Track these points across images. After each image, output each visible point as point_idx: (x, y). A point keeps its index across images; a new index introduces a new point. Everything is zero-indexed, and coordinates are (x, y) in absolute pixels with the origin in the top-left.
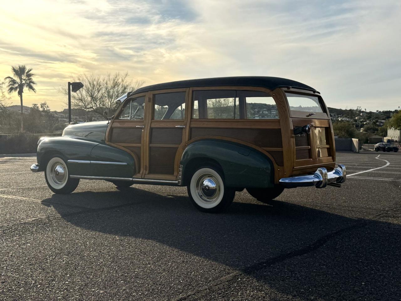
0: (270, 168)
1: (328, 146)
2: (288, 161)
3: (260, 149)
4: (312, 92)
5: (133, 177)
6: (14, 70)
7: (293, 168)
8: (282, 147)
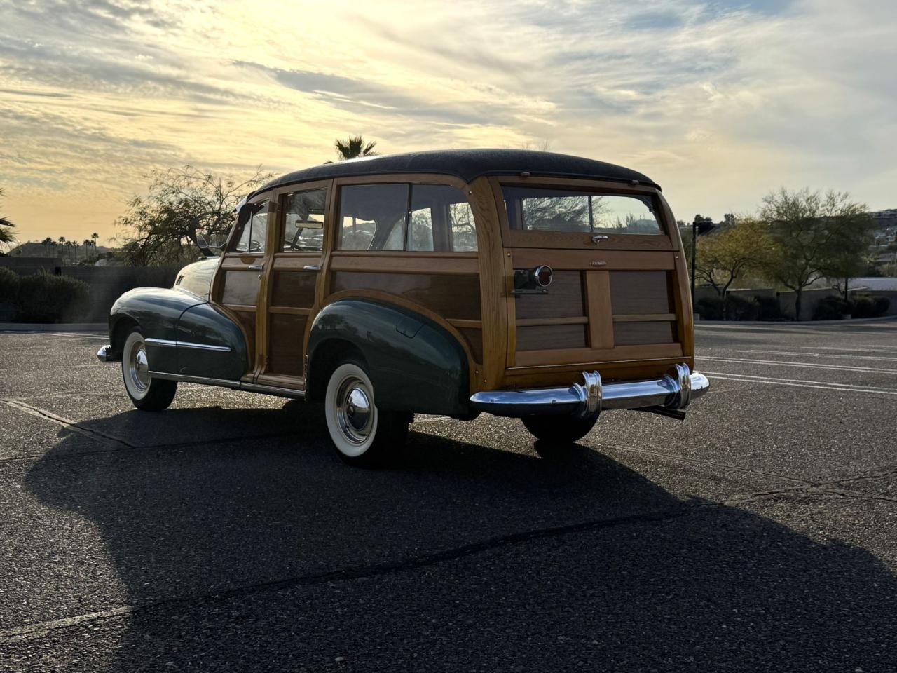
0: (459, 368)
1: (672, 317)
2: (491, 351)
3: (443, 323)
4: (626, 184)
5: (243, 378)
6: (340, 146)
7: (506, 368)
8: (480, 319)
